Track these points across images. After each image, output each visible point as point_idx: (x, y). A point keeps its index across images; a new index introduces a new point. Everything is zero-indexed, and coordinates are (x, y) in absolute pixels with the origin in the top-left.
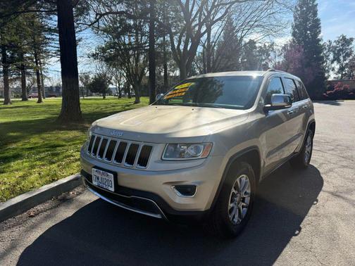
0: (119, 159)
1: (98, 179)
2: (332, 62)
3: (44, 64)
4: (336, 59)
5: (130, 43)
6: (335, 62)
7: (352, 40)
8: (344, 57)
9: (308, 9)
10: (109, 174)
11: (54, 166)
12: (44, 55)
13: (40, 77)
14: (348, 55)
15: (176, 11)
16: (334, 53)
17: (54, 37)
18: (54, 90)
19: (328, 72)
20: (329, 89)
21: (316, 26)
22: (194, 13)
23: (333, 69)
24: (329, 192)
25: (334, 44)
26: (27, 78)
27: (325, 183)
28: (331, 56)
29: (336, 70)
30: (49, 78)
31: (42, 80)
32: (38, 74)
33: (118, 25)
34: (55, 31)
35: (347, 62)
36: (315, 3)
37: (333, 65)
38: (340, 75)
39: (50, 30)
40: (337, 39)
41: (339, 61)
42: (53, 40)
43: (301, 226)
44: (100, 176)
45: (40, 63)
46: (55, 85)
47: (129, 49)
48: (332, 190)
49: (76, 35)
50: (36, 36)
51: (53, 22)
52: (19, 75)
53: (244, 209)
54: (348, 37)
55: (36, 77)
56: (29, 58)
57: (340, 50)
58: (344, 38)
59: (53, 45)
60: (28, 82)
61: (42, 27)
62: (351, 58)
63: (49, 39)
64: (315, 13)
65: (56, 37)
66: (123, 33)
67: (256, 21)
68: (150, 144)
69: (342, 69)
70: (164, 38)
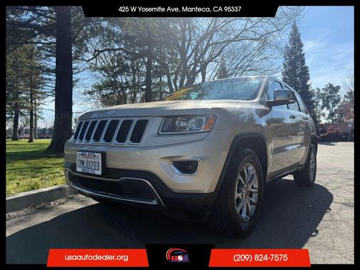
0: (108, 138)
1: (83, 163)
2: (322, 108)
3: (39, 104)
4: (326, 105)
5: (127, 83)
6: (325, 108)
7: (338, 88)
8: (333, 104)
9: (296, 58)
10: (96, 154)
11: (35, 179)
12: (40, 95)
13: (33, 118)
14: (337, 101)
15: (172, 54)
16: (324, 100)
17: (52, 77)
18: (48, 132)
19: (319, 117)
20: (322, 132)
21: (305, 73)
22: (190, 52)
23: (324, 115)
24: (341, 203)
25: (323, 92)
26: (20, 118)
27: (334, 197)
28: (321, 103)
29: (327, 116)
30: (43, 119)
31: (36, 120)
32: (32, 114)
33: (116, 64)
34: (52, 71)
35: (336, 108)
36: (302, 53)
37: (323, 111)
38: (331, 121)
39: (48, 71)
40: (325, 87)
41: (328, 108)
42: (50, 79)
43: (317, 229)
44: (85, 160)
45: (35, 104)
46: (48, 127)
47: (126, 88)
48: (344, 202)
49: (74, 76)
50: (33, 77)
51: (52, 63)
52: (12, 114)
53: (252, 206)
54: (335, 86)
55: (29, 117)
56: (24, 98)
57: (328, 97)
58: (331, 86)
59: (50, 84)
60: (20, 124)
61: (40, 68)
62: (339, 104)
63: (46, 79)
64: (303, 62)
65: (53, 77)
66: (120, 72)
67: (248, 66)
68: (145, 118)
69: (332, 115)
70: (161, 80)
